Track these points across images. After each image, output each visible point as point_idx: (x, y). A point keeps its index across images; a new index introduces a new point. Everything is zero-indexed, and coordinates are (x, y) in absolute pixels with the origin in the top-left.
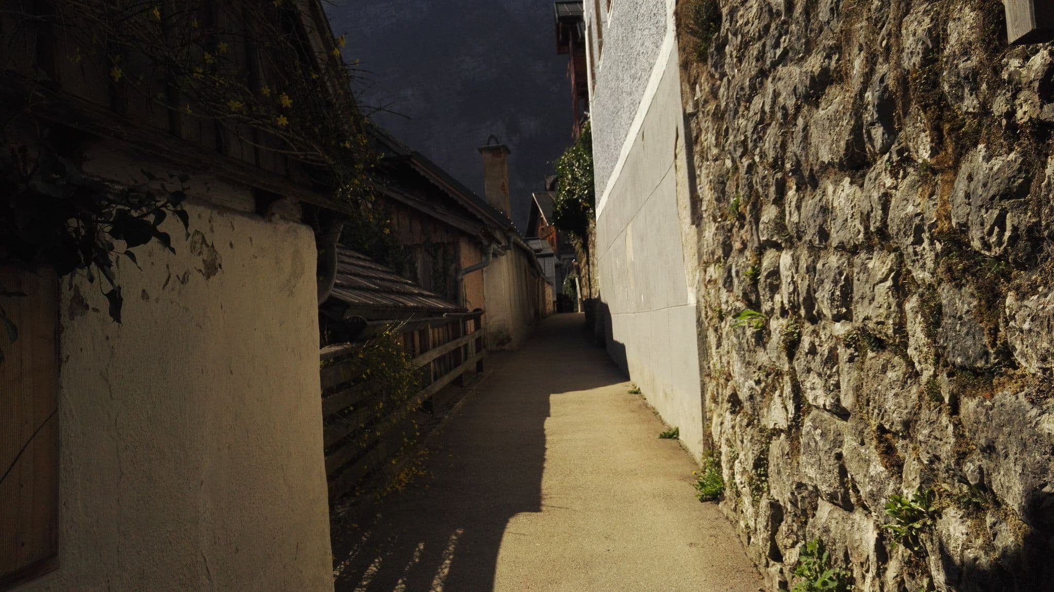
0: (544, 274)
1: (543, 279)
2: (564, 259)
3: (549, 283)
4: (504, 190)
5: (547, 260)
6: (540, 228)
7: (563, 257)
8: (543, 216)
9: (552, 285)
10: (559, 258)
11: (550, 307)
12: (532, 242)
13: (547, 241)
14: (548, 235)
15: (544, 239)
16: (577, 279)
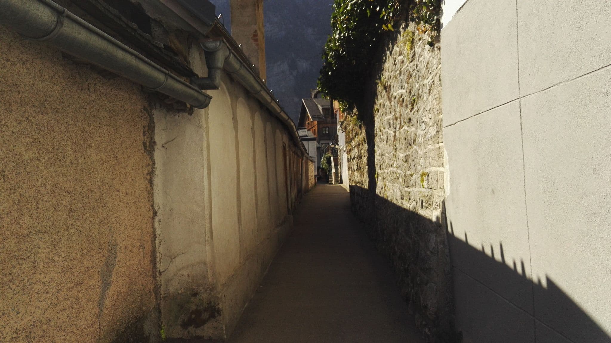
0: (308, 154)
1: (307, 158)
2: (322, 144)
3: (312, 161)
4: (256, 40)
5: (311, 143)
6: (307, 123)
7: (321, 142)
8: (309, 114)
9: (314, 162)
10: (319, 143)
11: (312, 181)
12: (300, 130)
13: (311, 131)
14: (312, 127)
15: (309, 130)
16: (332, 158)
